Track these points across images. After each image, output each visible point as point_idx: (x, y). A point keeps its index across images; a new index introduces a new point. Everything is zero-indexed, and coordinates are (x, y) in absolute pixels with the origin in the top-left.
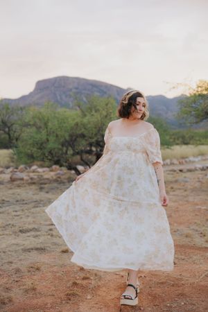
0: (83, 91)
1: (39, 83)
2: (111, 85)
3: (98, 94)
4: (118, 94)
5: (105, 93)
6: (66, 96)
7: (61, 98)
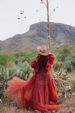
0: (52, 29)
1: (31, 26)
2: (67, 25)
3: (60, 30)
4: (70, 29)
5: (63, 29)
6: (43, 32)
7: (41, 33)
